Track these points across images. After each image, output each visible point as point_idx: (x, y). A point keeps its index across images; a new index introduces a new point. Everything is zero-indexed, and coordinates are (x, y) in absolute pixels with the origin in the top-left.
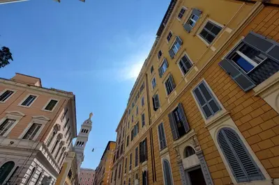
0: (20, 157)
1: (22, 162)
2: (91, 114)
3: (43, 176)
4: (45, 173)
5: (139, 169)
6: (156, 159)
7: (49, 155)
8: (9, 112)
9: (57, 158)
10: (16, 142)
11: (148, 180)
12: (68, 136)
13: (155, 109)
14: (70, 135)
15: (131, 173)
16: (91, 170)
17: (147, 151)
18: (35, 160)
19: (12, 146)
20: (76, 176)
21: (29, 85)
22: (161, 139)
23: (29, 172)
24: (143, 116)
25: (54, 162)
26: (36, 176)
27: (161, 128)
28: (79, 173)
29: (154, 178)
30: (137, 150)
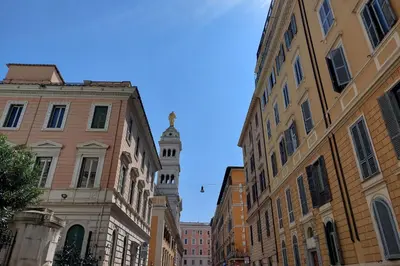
0: (88, 218)
1: (94, 224)
2: (172, 116)
3: (130, 242)
4: (131, 238)
5: (314, 219)
6: (352, 199)
7: (127, 207)
8: (35, 145)
9: (141, 211)
10: (70, 194)
11: (339, 240)
12: (146, 168)
13: (339, 89)
14: (148, 167)
15: (295, 227)
16: (202, 225)
17: (327, 184)
18: (112, 219)
19: (67, 200)
20: (177, 237)
21: (43, 86)
22: (361, 157)
23: (109, 238)
24: (305, 107)
25: (138, 218)
26: (121, 244)
27: (359, 132)
28: (180, 232)
29: (354, 235)
30: (300, 181)
